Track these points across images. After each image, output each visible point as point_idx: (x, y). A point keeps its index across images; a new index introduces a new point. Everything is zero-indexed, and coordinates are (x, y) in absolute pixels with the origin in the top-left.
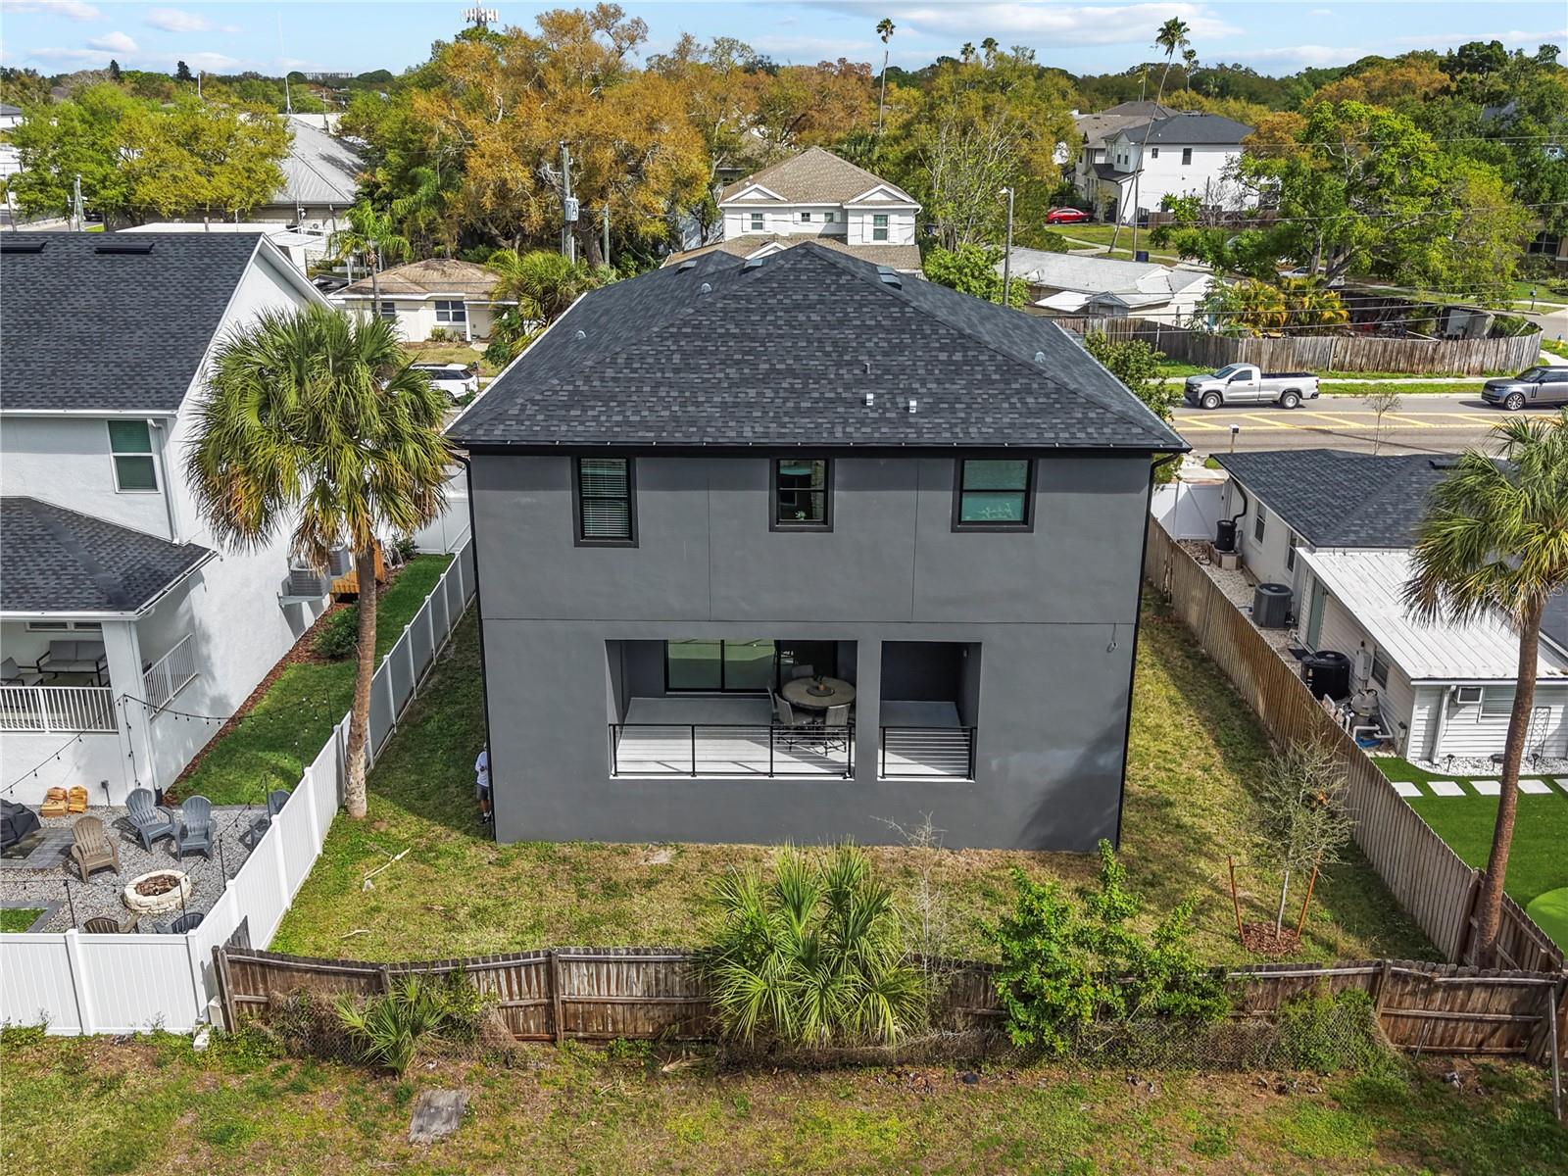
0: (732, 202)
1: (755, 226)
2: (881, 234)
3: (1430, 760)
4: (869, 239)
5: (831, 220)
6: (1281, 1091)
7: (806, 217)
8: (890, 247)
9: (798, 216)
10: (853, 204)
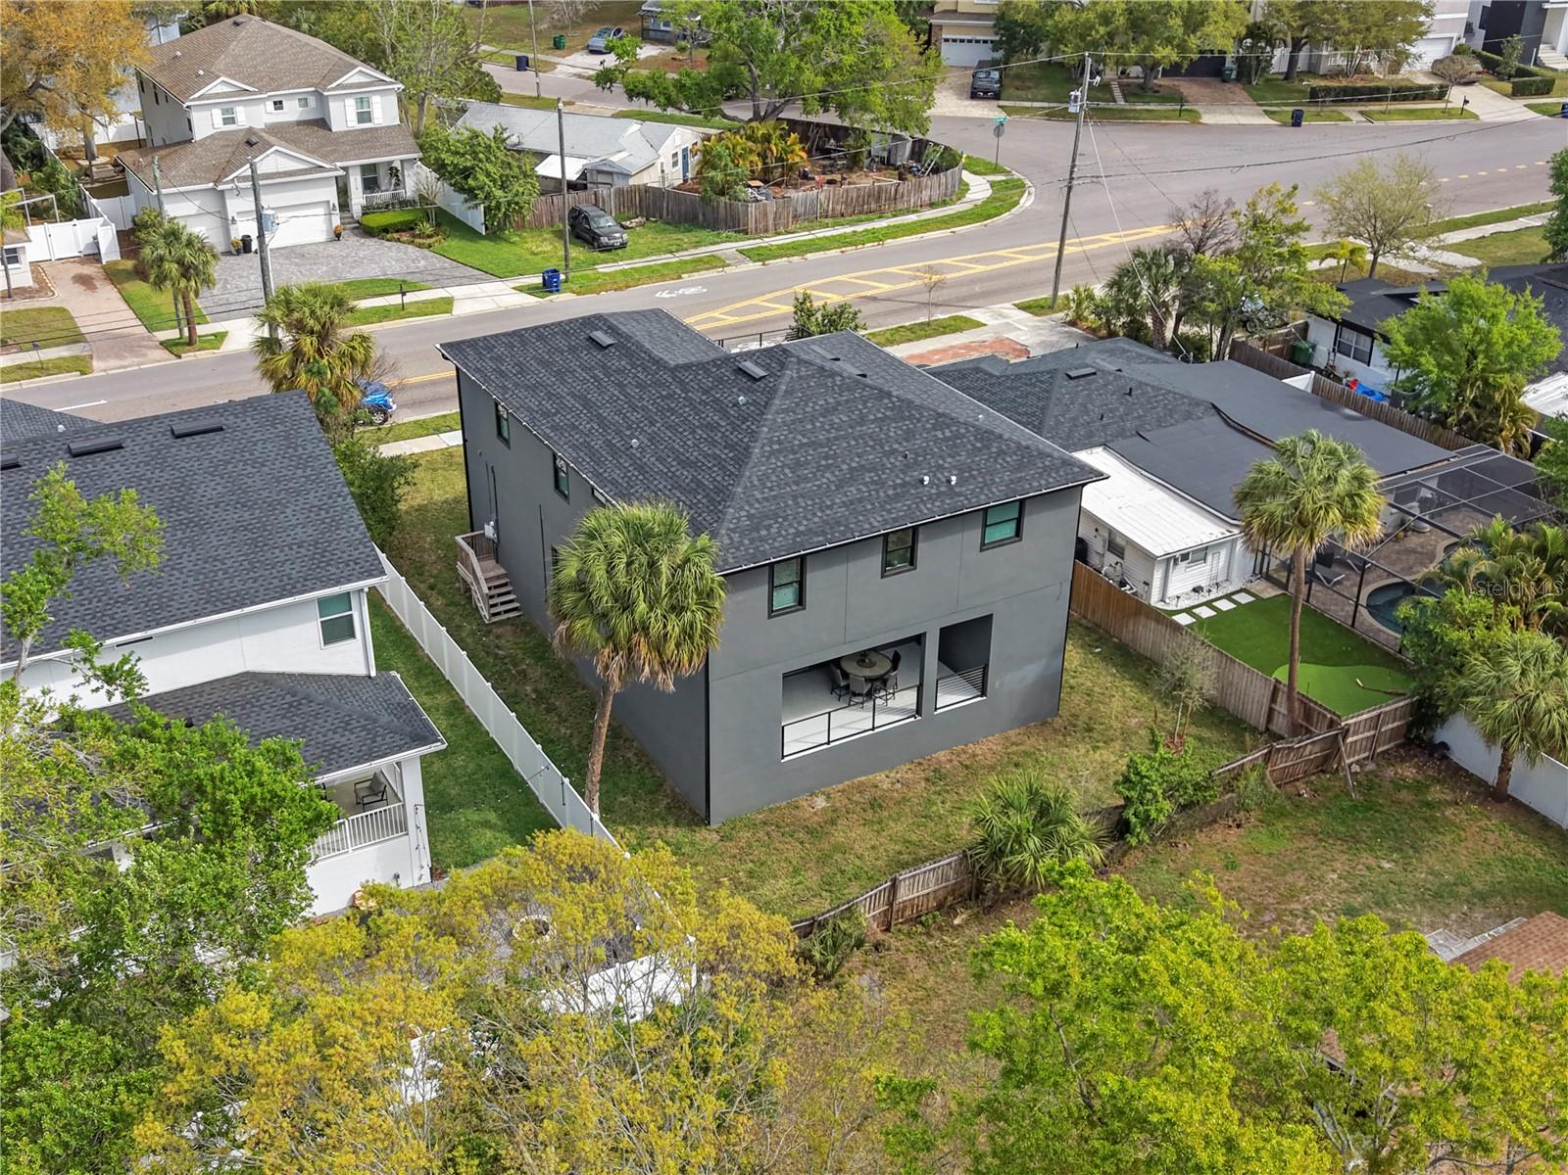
0: (199, 98)
1: (226, 121)
2: (364, 117)
3: (1163, 600)
4: (353, 123)
5: (306, 105)
6: (1239, 826)
7: (278, 105)
8: (376, 129)
9: (270, 105)
10: (333, 89)
